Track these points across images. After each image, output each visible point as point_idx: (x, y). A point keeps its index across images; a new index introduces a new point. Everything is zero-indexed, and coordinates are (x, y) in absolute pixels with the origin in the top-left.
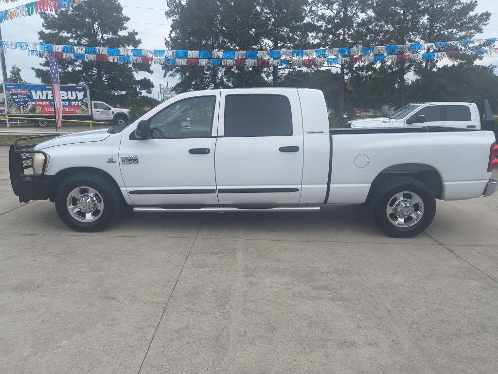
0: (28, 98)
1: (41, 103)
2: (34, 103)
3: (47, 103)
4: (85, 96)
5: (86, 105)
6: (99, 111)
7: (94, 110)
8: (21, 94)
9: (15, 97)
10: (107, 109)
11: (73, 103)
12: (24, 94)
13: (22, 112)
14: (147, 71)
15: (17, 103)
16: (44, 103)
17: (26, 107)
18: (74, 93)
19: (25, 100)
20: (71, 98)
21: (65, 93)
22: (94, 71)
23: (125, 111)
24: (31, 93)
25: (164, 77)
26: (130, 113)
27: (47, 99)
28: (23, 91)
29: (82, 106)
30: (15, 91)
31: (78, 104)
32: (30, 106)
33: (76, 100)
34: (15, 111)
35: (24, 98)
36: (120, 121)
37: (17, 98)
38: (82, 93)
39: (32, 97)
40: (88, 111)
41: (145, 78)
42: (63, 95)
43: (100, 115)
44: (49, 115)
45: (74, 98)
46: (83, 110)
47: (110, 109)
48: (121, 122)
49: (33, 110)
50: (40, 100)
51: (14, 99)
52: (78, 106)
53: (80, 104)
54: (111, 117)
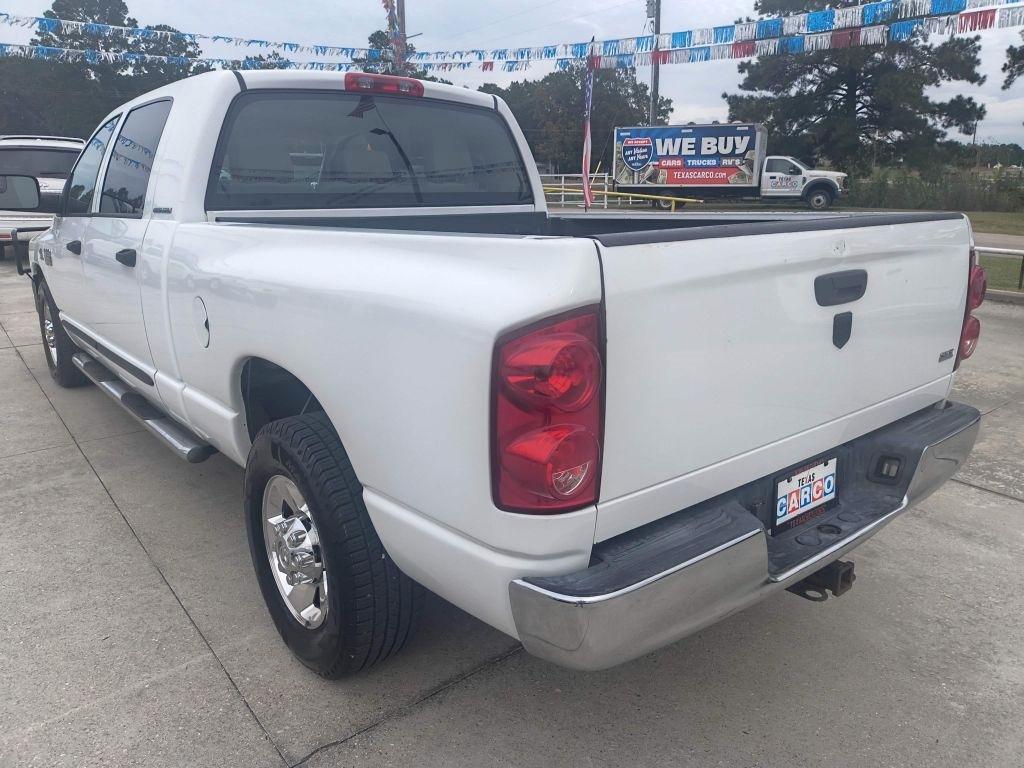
0: (648, 153)
1: (669, 163)
2: (657, 163)
3: (679, 163)
4: (751, 146)
5: (750, 165)
6: (774, 178)
7: (766, 175)
8: (639, 148)
9: (629, 153)
10: (791, 173)
11: (725, 162)
12: (644, 147)
13: (636, 182)
14: (968, 79)
15: (630, 163)
16: (673, 163)
17: (644, 170)
18: (730, 139)
19: (643, 157)
20: (723, 151)
21: (713, 140)
22: (841, 92)
23: (834, 176)
24: (655, 144)
25: (1004, 88)
26: (845, 182)
27: (679, 156)
28: (642, 142)
29: (742, 168)
30: (630, 143)
31: (734, 162)
32: (651, 168)
33: (732, 155)
34: (626, 179)
35: (643, 154)
36: (816, 198)
37: (632, 155)
38: (747, 139)
39: (655, 151)
40: (750, 178)
41: (959, 97)
42: (709, 146)
43: (775, 186)
44: (678, 186)
45: (729, 150)
46: (742, 176)
47: (799, 172)
48: (819, 201)
49: (653, 177)
50: (668, 157)
51: (627, 157)
52: (734, 167)
53: (738, 162)
54: (798, 190)
